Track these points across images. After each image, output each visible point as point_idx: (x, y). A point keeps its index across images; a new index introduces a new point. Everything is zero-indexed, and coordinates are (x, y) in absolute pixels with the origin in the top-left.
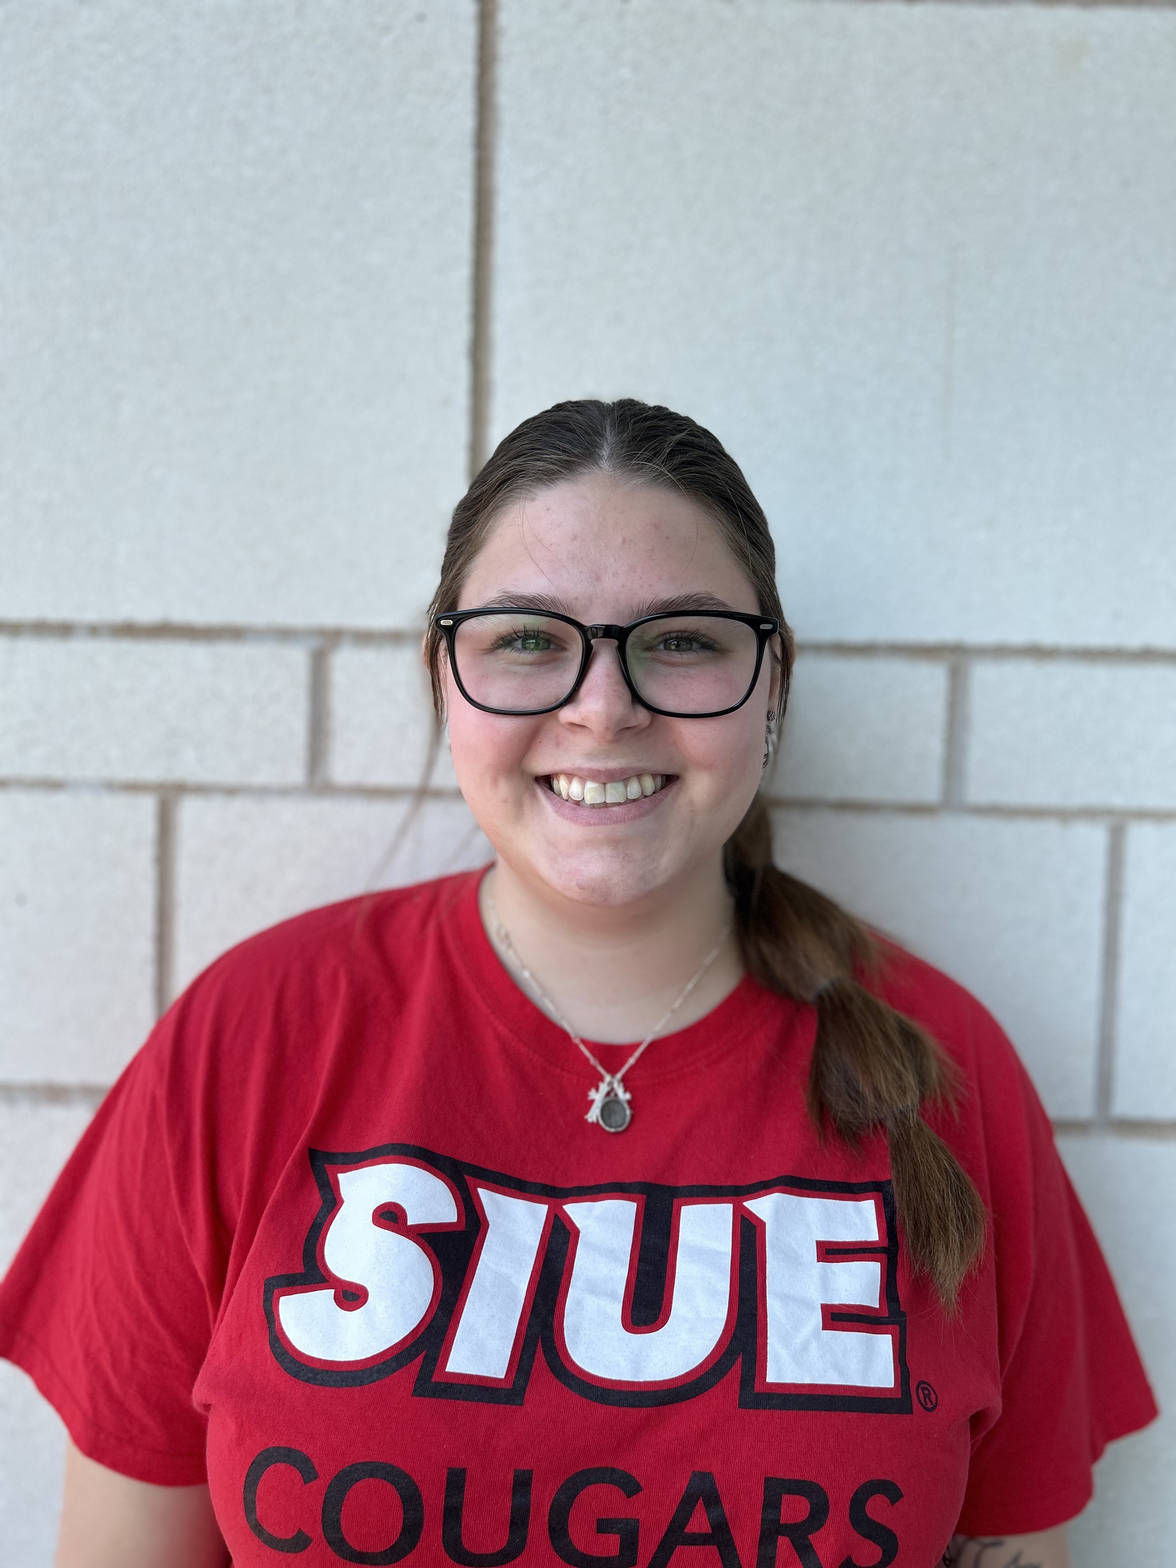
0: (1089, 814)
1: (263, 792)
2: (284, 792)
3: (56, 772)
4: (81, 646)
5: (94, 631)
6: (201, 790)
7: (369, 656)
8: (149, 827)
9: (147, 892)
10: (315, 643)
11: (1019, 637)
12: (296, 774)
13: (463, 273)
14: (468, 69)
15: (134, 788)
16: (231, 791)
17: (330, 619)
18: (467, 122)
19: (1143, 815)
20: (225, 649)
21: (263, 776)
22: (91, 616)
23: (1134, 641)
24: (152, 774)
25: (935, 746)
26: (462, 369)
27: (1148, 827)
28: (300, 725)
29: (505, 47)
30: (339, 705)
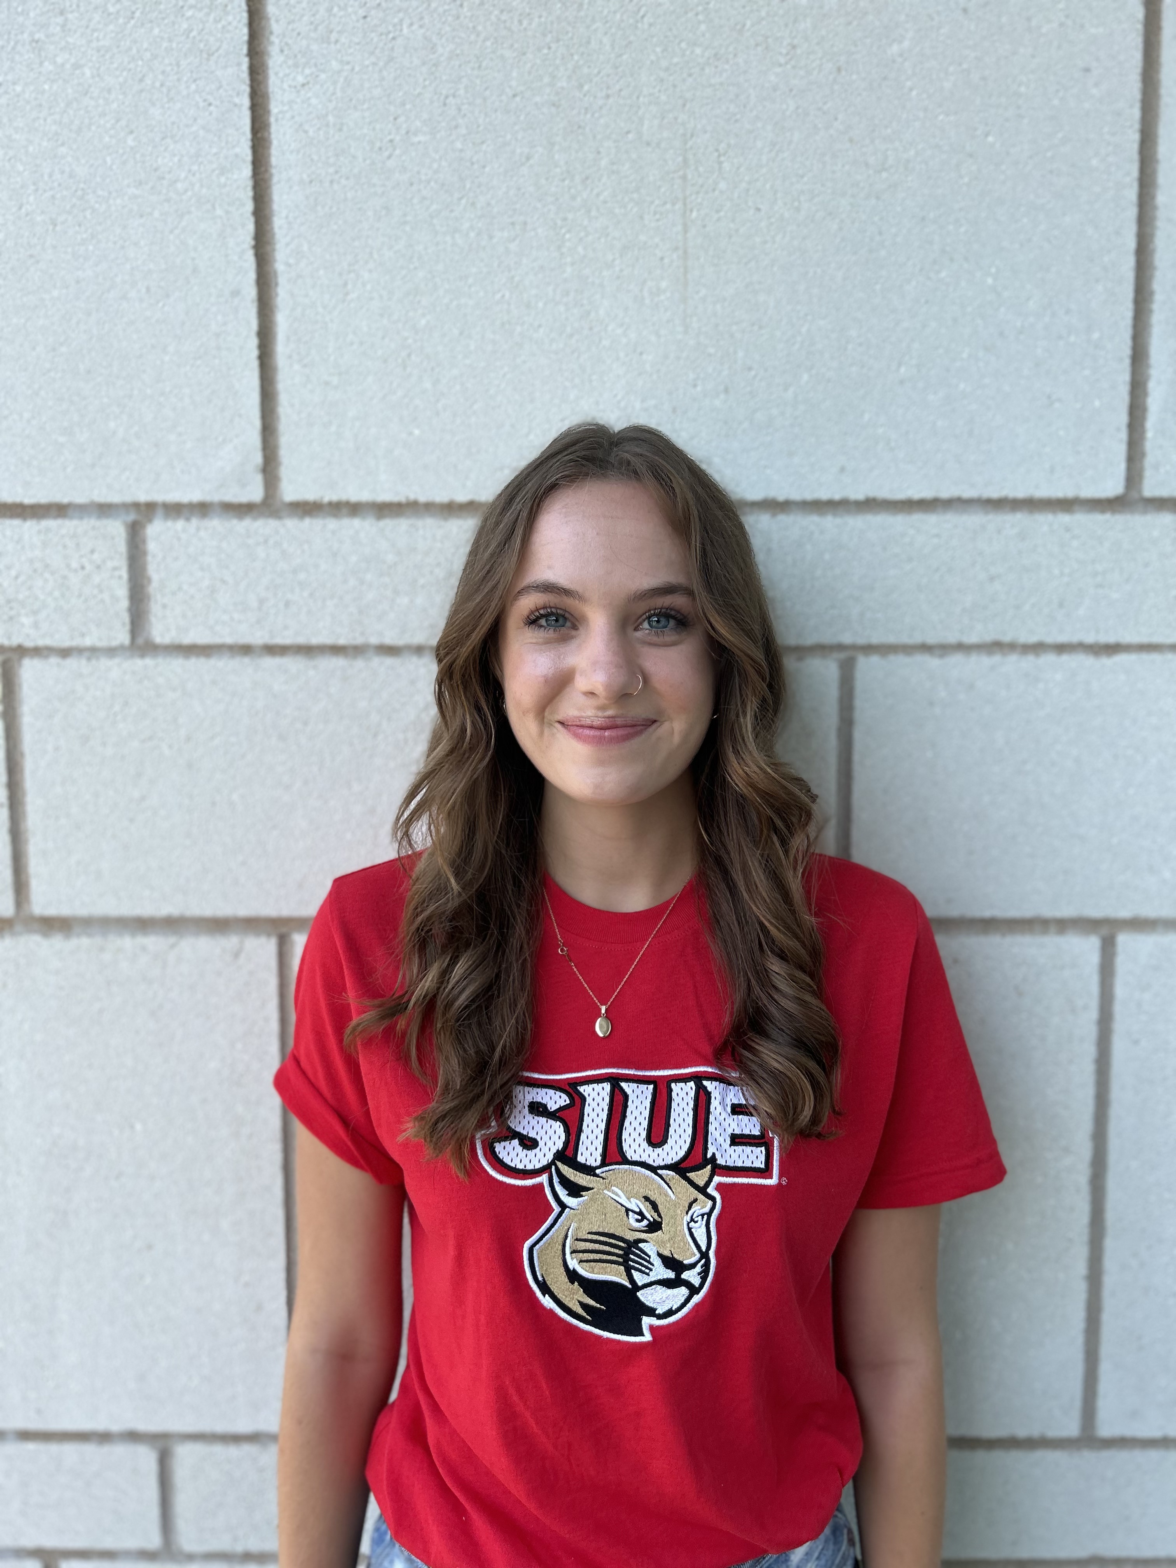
0: (822, 650)
1: (93, 652)
2: (111, 652)
6: (37, 652)
7: (179, 526)
10: (132, 517)
12: (121, 636)
13: (244, 174)
16: (65, 653)
17: (143, 495)
19: (869, 649)
20: (52, 525)
21: (93, 639)
23: (858, 494)
26: (248, 262)
27: (875, 659)
28: (122, 592)
30: (155, 571)
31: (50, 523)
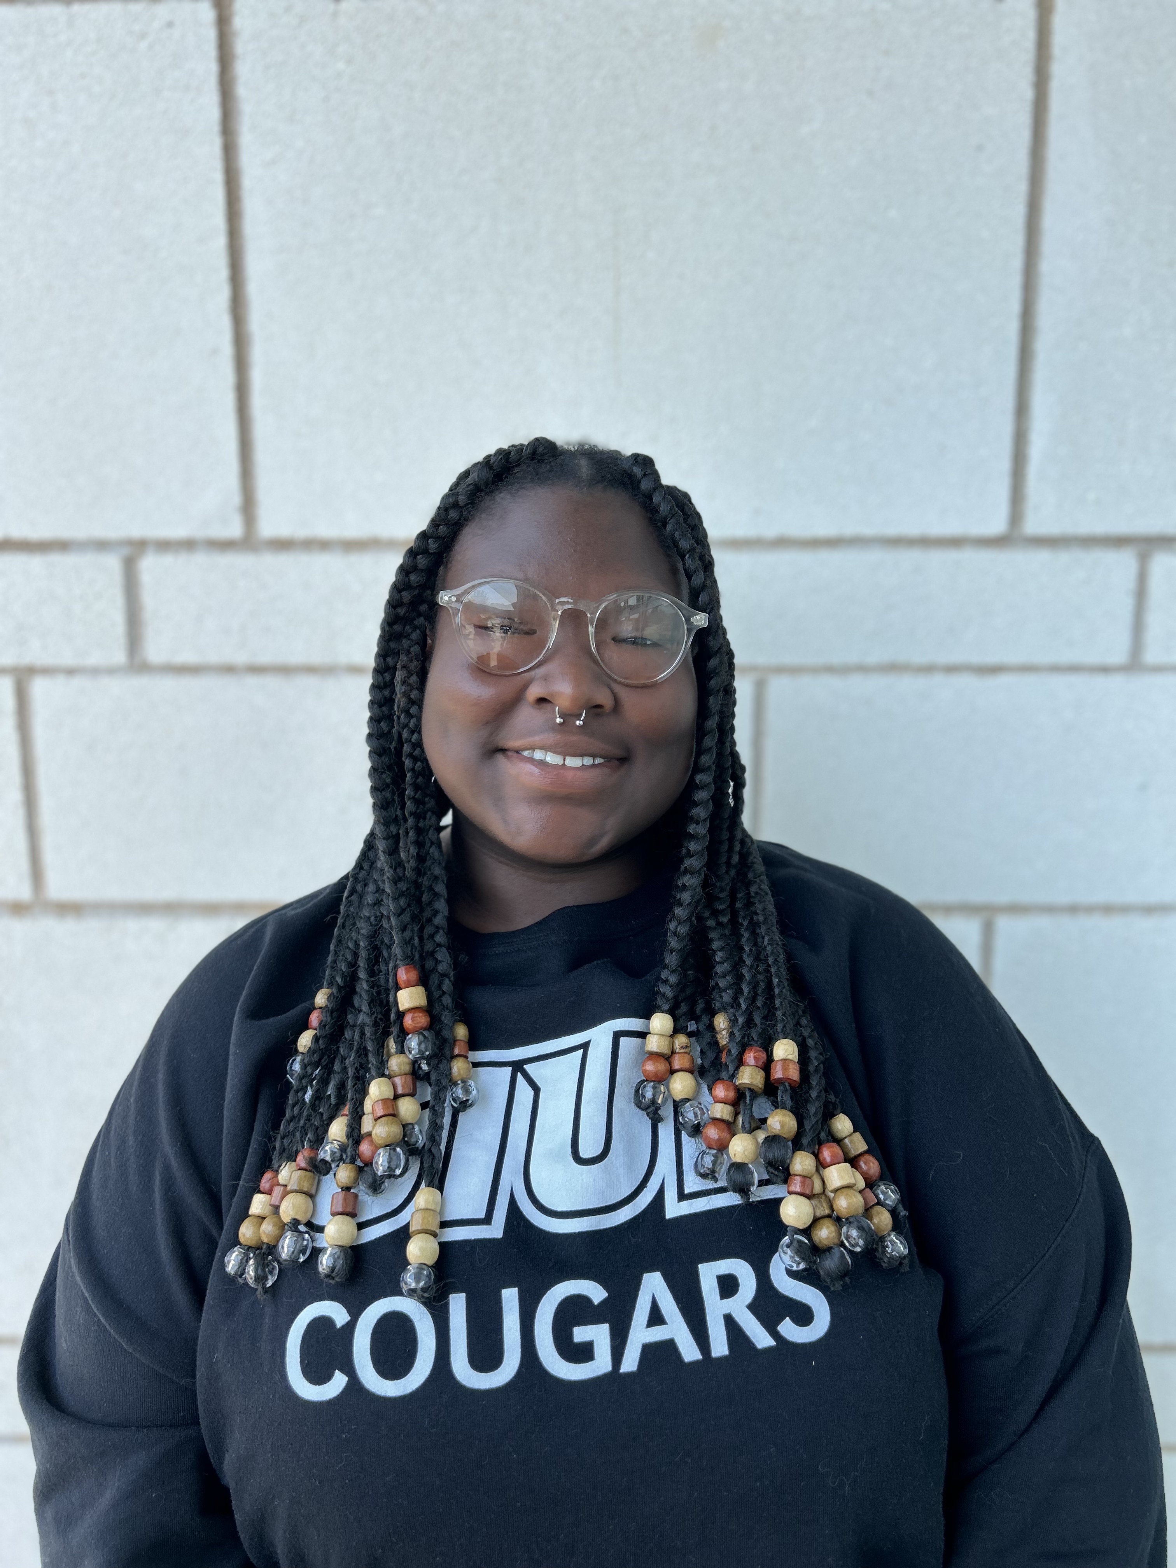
1: (95, 672)
2: (111, 671)
6: (47, 671)
7: (168, 560)
8: (9, 702)
9: (13, 753)
10: (126, 551)
12: (120, 657)
13: (221, 241)
14: (213, 67)
16: (71, 672)
17: (136, 531)
18: (214, 113)
19: (780, 670)
20: (56, 558)
21: (94, 659)
23: (770, 532)
24: (8, 660)
26: (225, 323)
27: (784, 679)
28: (119, 617)
29: (241, 46)
30: (149, 600)
31: (54, 558)
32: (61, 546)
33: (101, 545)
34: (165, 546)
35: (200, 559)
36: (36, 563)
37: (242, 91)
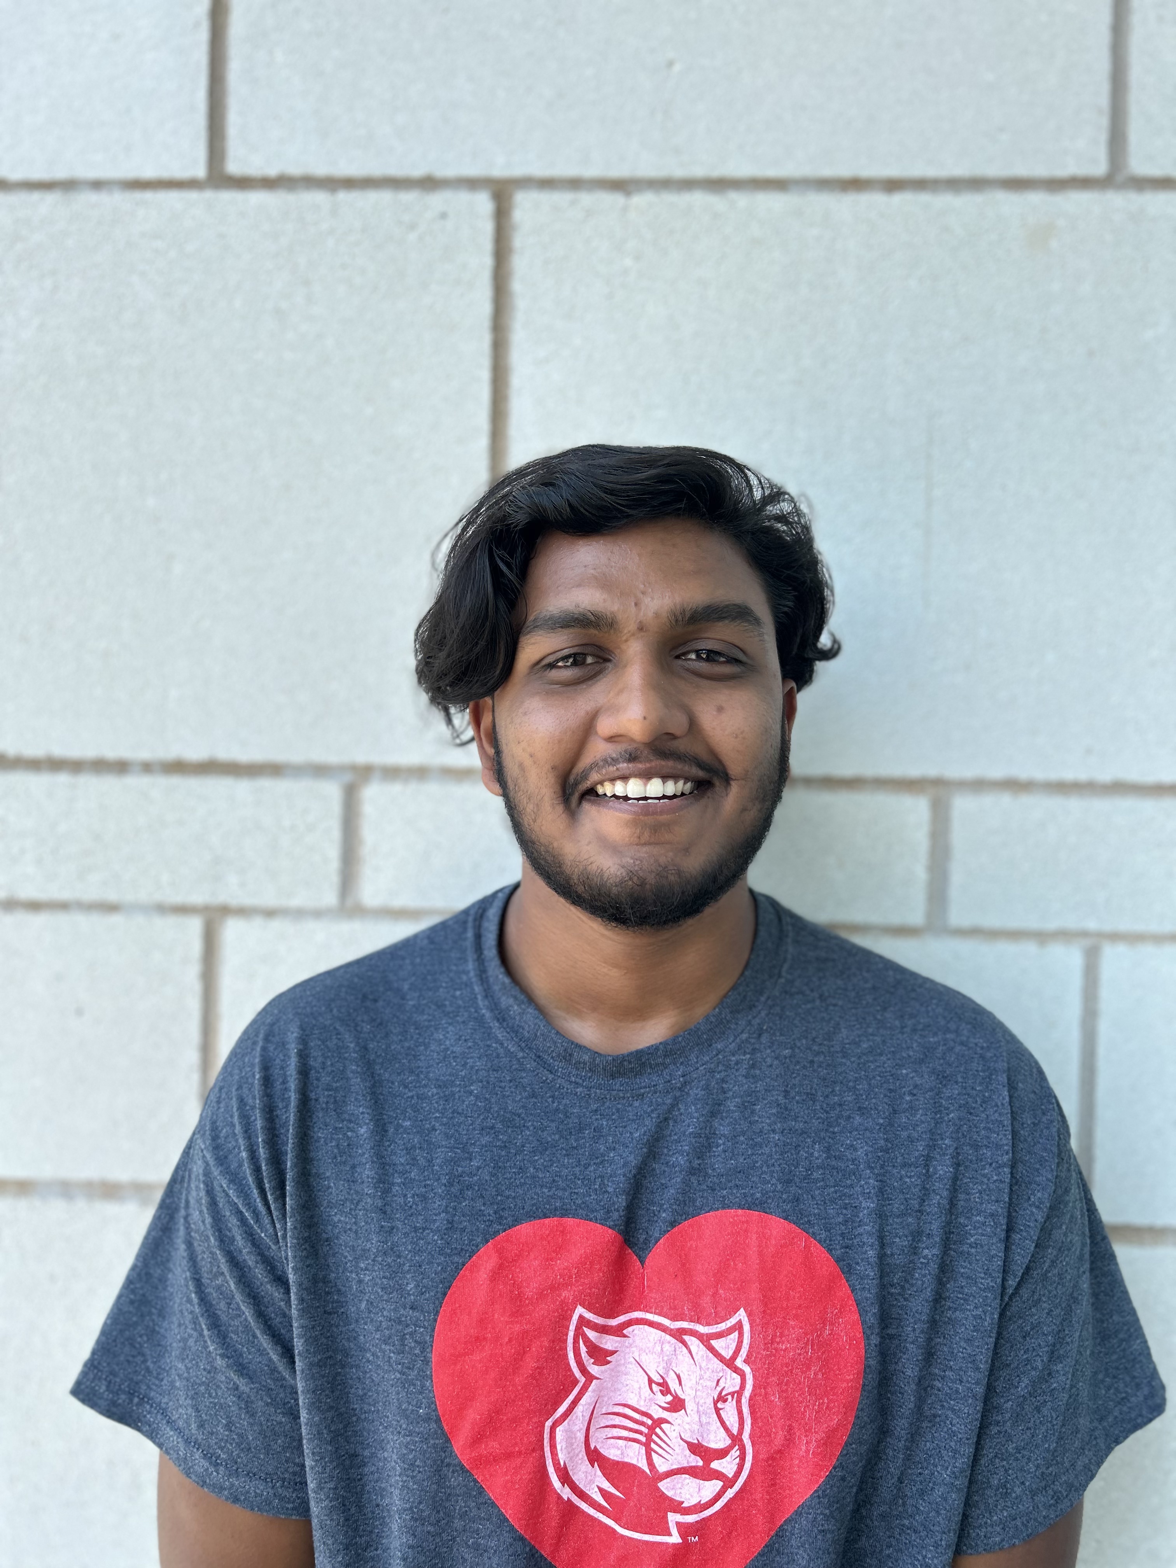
0: (1064, 935)
1: (299, 914)
2: (318, 914)
3: (112, 896)
4: (134, 781)
5: (147, 767)
6: (243, 912)
7: (395, 789)
8: (196, 947)
9: (194, 1004)
10: (348, 777)
11: (997, 773)
12: (329, 898)
14: (486, 261)
15: (182, 910)
16: (270, 913)
17: (361, 757)
18: (486, 308)
19: (1115, 937)
21: (299, 900)
22: (145, 755)
23: (1105, 776)
24: (198, 898)
25: (921, 873)
27: (1121, 948)
28: (333, 853)
29: (519, 241)
30: (369, 834)
31: (265, 783)
32: (274, 770)
33: (320, 771)
34: (392, 773)
35: (433, 788)
36: (243, 788)
37: (517, 286)
